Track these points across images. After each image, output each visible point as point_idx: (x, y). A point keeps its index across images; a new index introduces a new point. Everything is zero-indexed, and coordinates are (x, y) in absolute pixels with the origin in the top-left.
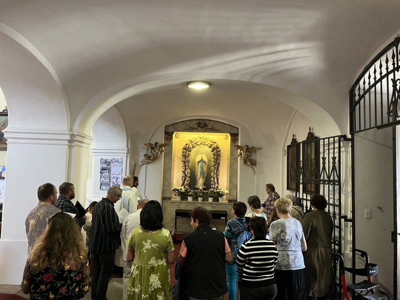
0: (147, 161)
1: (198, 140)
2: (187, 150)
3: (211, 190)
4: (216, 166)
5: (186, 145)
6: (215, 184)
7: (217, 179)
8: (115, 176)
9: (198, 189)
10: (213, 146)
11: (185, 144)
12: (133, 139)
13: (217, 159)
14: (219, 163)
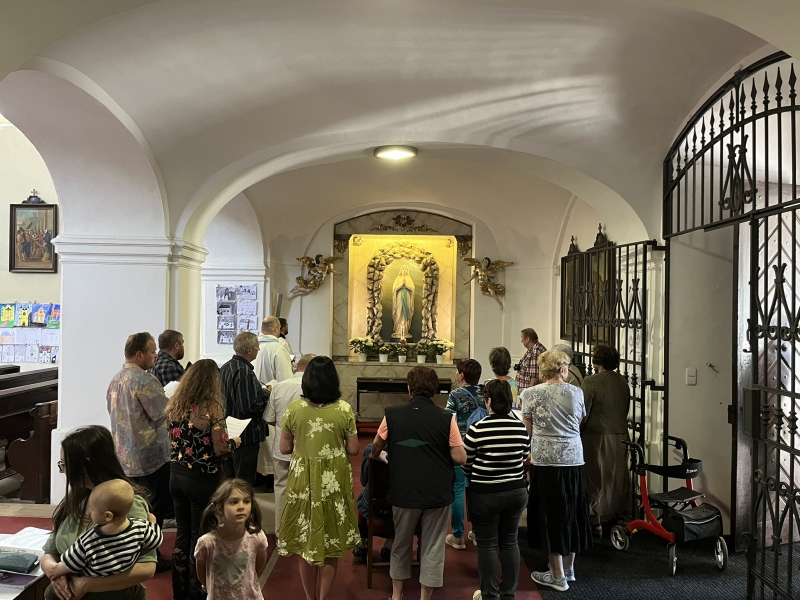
0: (302, 289)
1: (396, 249)
2: (375, 267)
3: (423, 341)
4: (431, 298)
5: (374, 259)
6: (429, 330)
7: (434, 322)
8: (244, 317)
9: (397, 340)
10: (424, 260)
11: (372, 256)
12: (274, 249)
13: (433, 284)
14: (436, 292)
